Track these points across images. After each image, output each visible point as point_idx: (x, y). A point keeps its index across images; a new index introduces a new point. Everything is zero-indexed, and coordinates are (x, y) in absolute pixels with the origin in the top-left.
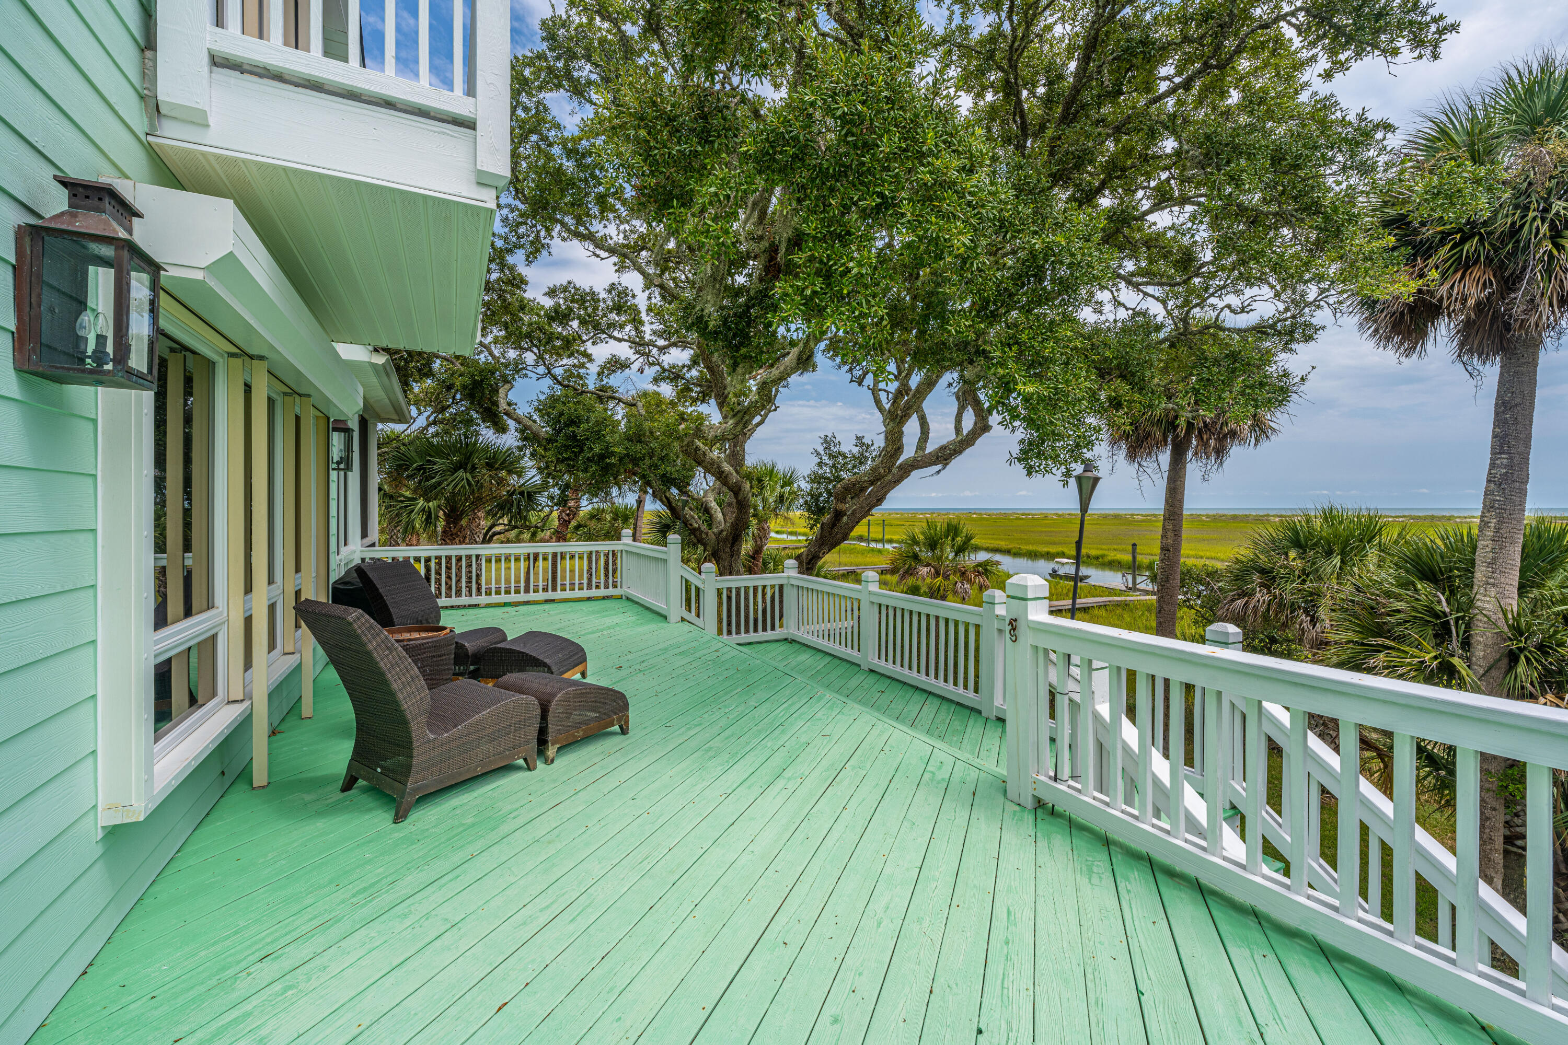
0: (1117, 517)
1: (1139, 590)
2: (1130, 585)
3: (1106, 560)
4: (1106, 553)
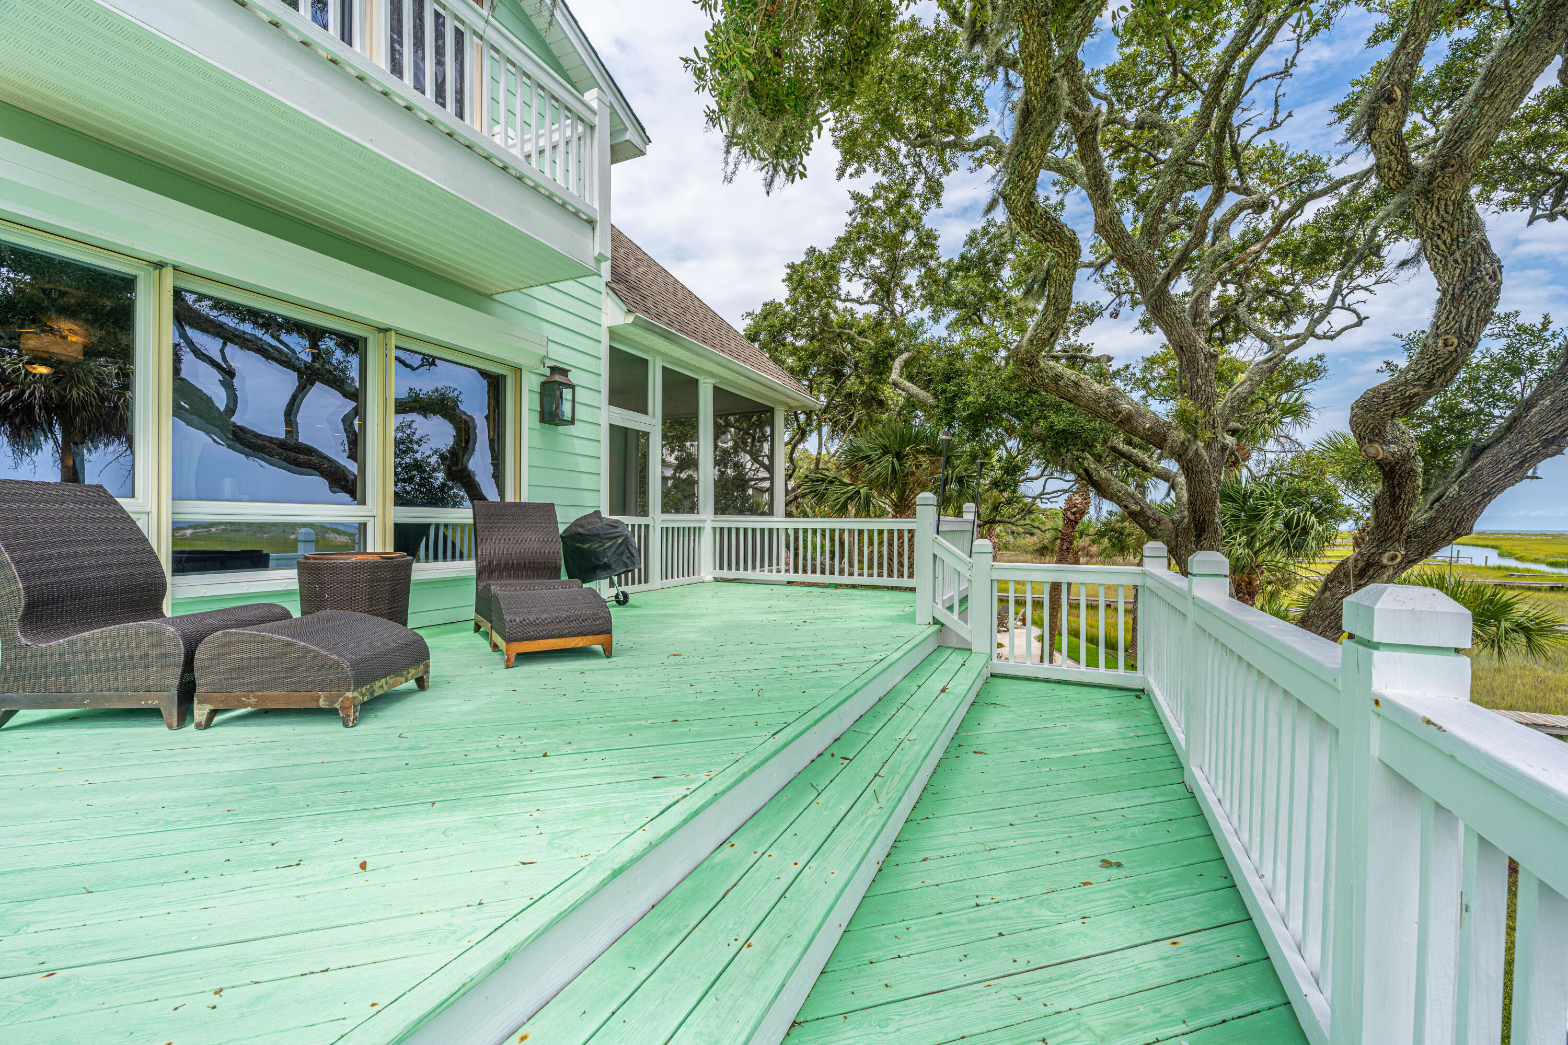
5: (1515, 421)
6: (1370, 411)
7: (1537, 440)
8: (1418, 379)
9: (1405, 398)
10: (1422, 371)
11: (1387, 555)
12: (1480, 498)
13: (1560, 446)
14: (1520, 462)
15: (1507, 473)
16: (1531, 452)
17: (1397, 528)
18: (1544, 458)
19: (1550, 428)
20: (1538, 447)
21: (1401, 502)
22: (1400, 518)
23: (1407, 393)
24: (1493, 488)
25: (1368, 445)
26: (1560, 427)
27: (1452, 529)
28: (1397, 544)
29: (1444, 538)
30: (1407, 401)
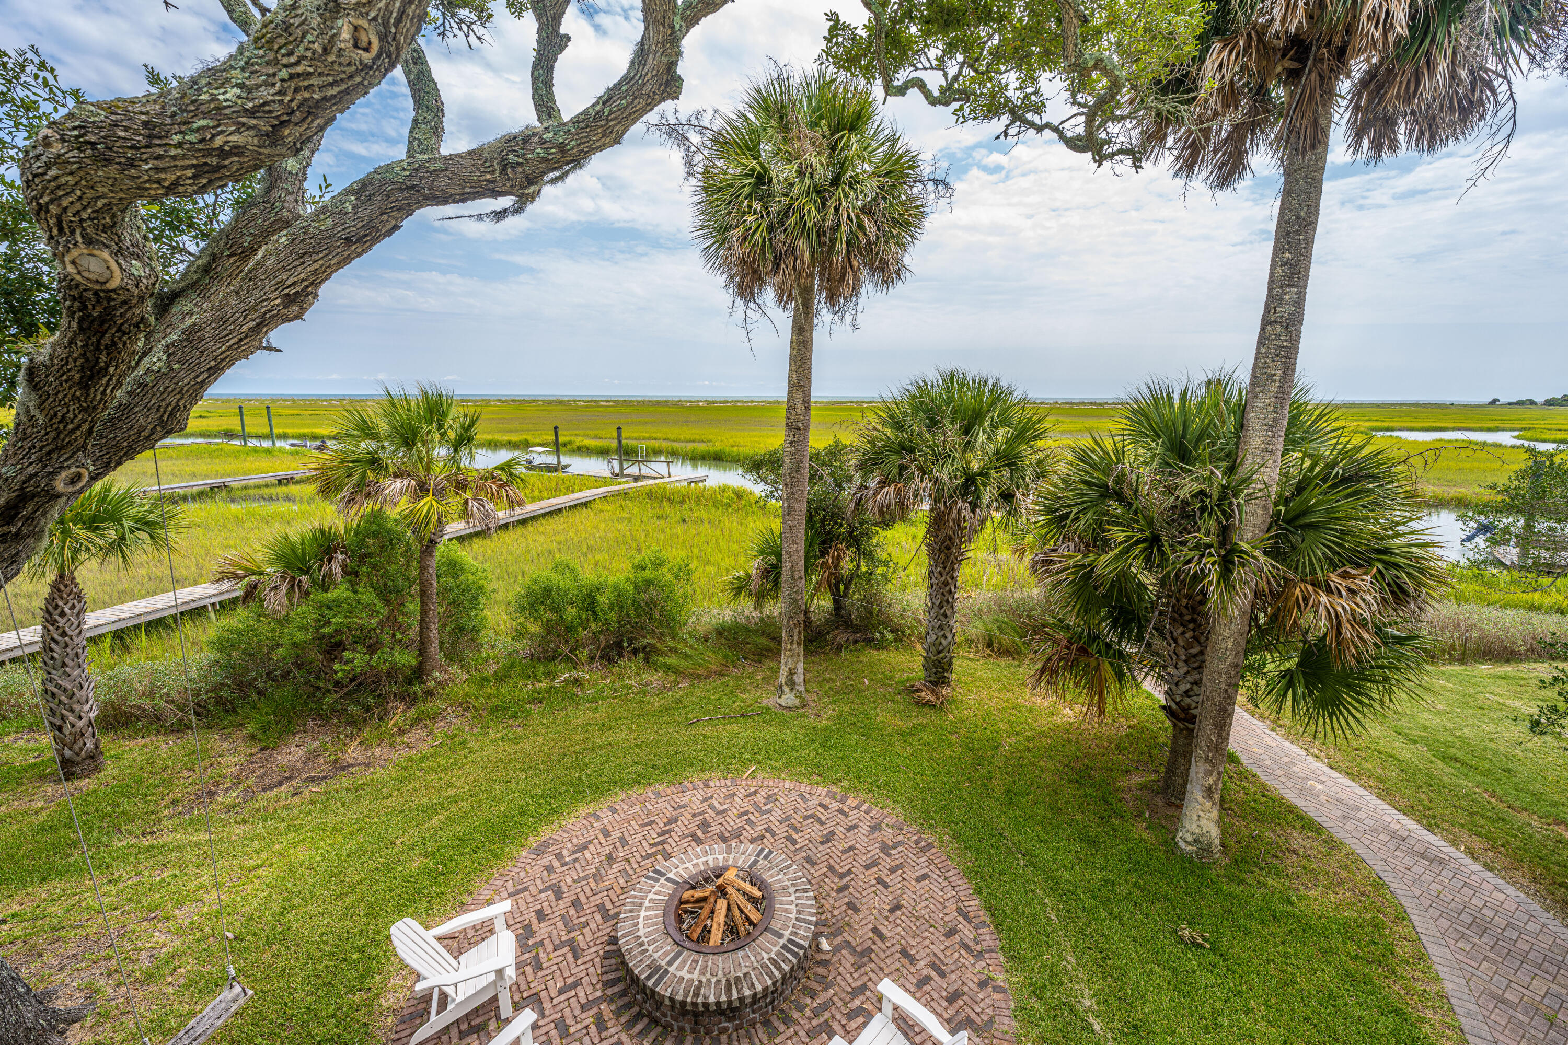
0: (561, 403)
1: (627, 476)
2: (617, 470)
3: (574, 446)
4: (573, 438)
5: (214, 260)
6: (108, 161)
7: (276, 293)
8: (252, 113)
9: (209, 152)
10: (266, 94)
11: (63, 475)
12: (205, 375)
13: (302, 308)
14: (258, 325)
15: (241, 340)
16: (270, 311)
17: (85, 427)
18: (284, 322)
19: (292, 280)
20: (278, 305)
21: (105, 380)
22: (95, 408)
23: (219, 141)
24: (222, 360)
25: (83, 249)
26: (303, 280)
27: (161, 423)
28: (80, 455)
29: (147, 438)
30: (214, 161)
